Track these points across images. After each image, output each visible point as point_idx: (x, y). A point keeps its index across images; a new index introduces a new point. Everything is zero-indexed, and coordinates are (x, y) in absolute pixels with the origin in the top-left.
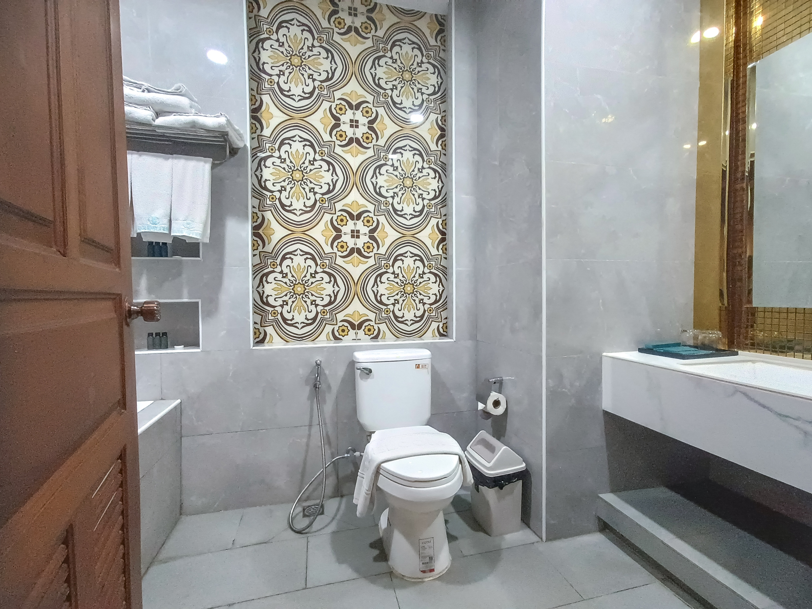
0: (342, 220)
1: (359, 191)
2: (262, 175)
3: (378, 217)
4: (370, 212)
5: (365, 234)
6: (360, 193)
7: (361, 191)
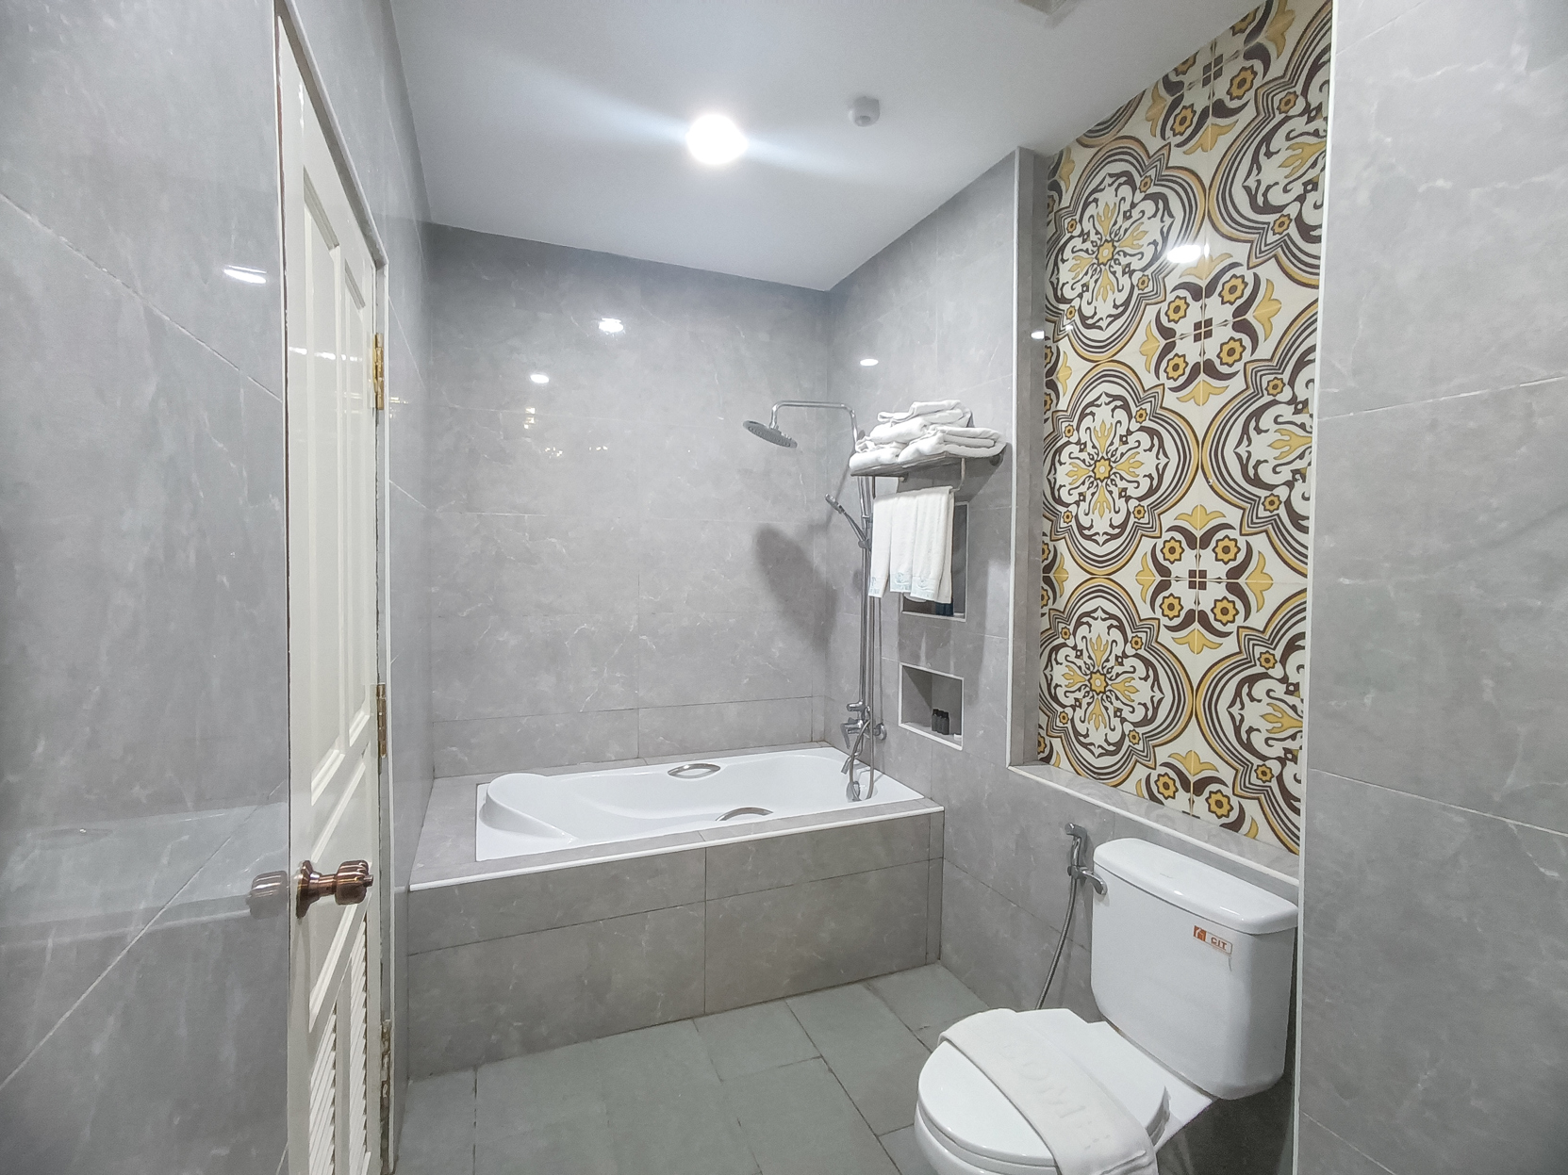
0: (1172, 550)
1: (1208, 482)
2: (1055, 479)
3: (1250, 539)
4: (1231, 527)
5: (1219, 581)
6: (1211, 487)
7: (1212, 480)
